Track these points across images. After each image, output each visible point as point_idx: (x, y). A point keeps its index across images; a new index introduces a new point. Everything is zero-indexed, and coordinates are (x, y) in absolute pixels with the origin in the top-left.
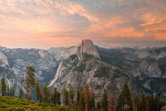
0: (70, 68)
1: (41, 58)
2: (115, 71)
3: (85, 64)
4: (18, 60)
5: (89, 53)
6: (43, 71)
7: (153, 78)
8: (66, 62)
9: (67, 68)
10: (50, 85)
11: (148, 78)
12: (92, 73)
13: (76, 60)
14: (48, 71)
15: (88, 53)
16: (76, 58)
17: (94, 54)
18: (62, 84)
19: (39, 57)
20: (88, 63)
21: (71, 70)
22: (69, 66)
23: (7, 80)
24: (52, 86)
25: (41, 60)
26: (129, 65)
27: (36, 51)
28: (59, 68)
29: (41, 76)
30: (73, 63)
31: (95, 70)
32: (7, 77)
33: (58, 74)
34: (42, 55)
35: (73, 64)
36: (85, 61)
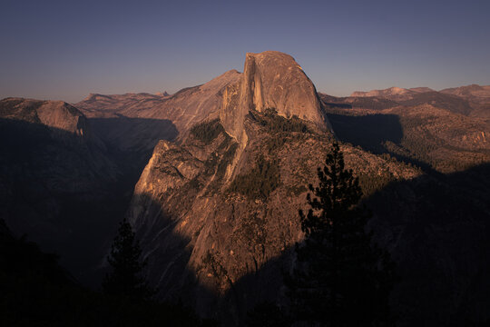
0: (195, 184)
3: (277, 160)
5: (287, 114)
8: (172, 156)
9: (180, 183)
13: (222, 146)
15: (281, 114)
16: (220, 138)
17: (310, 118)
21: (198, 190)
30: (205, 159)
35: (207, 163)
36: (273, 146)
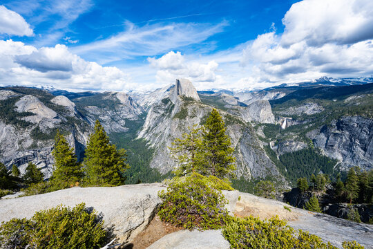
0: (163, 115)
1: (122, 104)
2: (225, 116)
3: (187, 109)
4: (90, 107)
5: (189, 96)
6: (126, 120)
7: (266, 124)
8: (156, 107)
9: (159, 115)
10: (139, 137)
11: (260, 125)
12: (197, 120)
13: (170, 105)
14: (132, 119)
15: (187, 96)
16: (170, 103)
17: (194, 97)
18: (156, 135)
19: (119, 102)
20: (189, 108)
22: (162, 112)
23: (81, 134)
24: (142, 139)
25: (121, 106)
26: (237, 110)
27: (113, 95)
28: (148, 116)
29: (125, 126)
30: (166, 108)
31: (201, 116)
32: (81, 130)
33: (148, 122)
34: (123, 100)
35: (166, 110)
36: (185, 105)
